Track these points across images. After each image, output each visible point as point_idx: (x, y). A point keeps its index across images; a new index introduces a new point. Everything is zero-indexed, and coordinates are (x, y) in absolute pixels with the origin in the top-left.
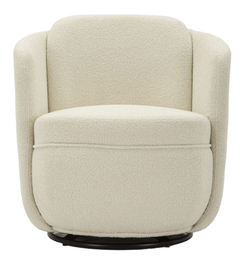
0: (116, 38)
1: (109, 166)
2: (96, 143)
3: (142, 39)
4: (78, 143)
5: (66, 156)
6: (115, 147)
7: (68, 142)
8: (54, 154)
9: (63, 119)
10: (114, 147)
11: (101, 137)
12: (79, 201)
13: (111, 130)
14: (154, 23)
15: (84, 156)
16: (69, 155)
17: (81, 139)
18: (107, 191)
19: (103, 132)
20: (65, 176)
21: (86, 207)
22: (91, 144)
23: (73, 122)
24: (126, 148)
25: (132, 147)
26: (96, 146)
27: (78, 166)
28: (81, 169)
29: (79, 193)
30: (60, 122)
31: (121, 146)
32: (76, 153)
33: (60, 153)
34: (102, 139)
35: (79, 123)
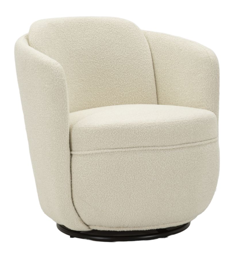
0: (77, 40)
1: (162, 165)
2: (150, 146)
3: (100, 40)
4: (135, 146)
5: (124, 160)
6: (166, 148)
7: (125, 146)
8: (111, 159)
9: (119, 126)
10: (164, 148)
11: (155, 140)
12: (136, 201)
13: (162, 132)
14: (108, 25)
15: (142, 158)
16: (127, 159)
17: (137, 143)
18: (161, 188)
19: (156, 135)
20: (124, 178)
21: (143, 205)
22: (146, 147)
23: (129, 128)
24: (174, 147)
25: (178, 146)
26: (150, 148)
27: (137, 168)
28: (139, 171)
29: (138, 193)
30: (116, 129)
31: (170, 146)
32: (134, 157)
33: (118, 158)
34: (155, 141)
35: (135, 129)
